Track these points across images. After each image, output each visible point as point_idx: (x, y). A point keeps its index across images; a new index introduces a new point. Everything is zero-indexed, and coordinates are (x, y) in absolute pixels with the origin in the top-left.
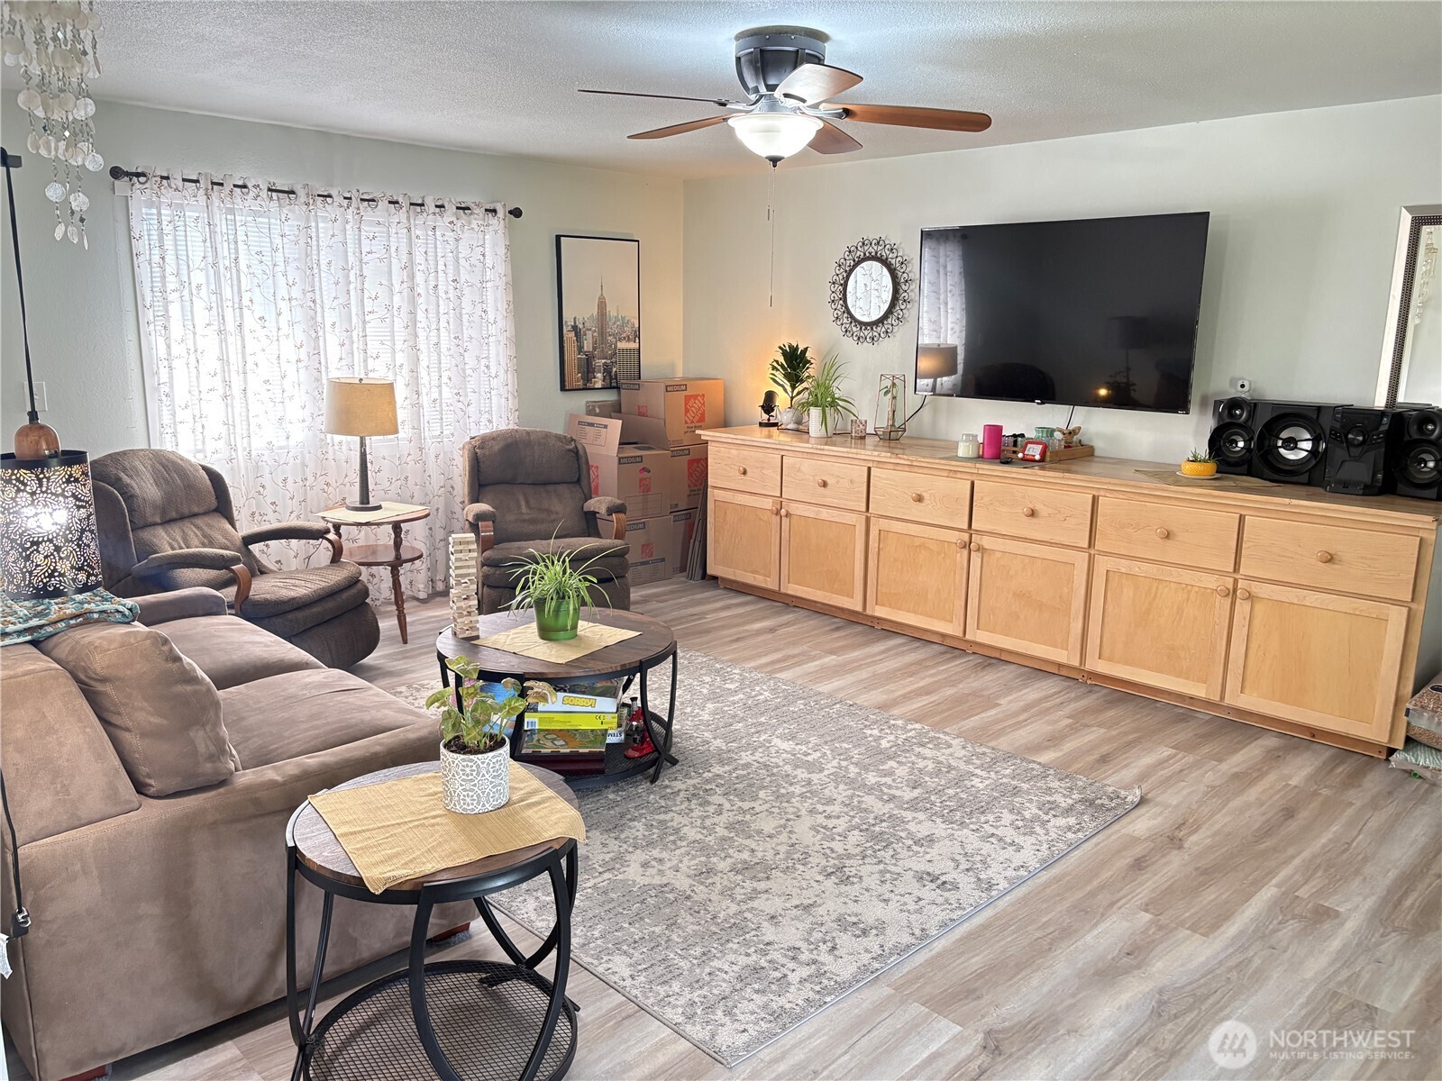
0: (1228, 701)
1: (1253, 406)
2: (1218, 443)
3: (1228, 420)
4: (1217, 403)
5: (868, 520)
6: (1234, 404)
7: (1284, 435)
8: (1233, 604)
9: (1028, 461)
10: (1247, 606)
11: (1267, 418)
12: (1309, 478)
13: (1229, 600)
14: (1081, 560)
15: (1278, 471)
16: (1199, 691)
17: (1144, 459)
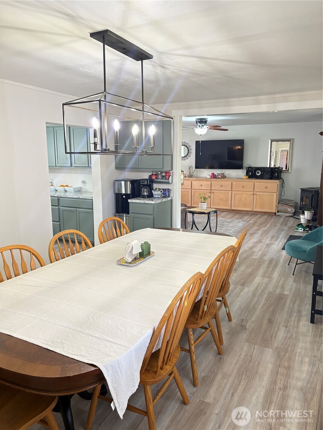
0: (254, 210)
1: (252, 168)
2: (247, 174)
3: (248, 170)
4: (247, 168)
5: (192, 190)
6: (249, 167)
7: (257, 172)
8: (254, 196)
9: (219, 178)
10: (256, 196)
11: (255, 169)
12: (261, 177)
13: (253, 195)
14: (230, 192)
15: (256, 177)
16: (249, 209)
17: (234, 177)
